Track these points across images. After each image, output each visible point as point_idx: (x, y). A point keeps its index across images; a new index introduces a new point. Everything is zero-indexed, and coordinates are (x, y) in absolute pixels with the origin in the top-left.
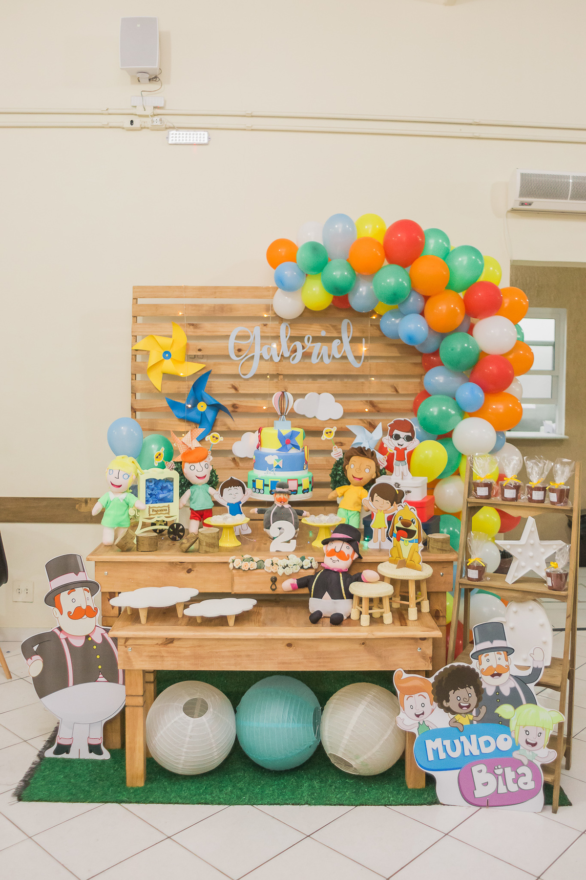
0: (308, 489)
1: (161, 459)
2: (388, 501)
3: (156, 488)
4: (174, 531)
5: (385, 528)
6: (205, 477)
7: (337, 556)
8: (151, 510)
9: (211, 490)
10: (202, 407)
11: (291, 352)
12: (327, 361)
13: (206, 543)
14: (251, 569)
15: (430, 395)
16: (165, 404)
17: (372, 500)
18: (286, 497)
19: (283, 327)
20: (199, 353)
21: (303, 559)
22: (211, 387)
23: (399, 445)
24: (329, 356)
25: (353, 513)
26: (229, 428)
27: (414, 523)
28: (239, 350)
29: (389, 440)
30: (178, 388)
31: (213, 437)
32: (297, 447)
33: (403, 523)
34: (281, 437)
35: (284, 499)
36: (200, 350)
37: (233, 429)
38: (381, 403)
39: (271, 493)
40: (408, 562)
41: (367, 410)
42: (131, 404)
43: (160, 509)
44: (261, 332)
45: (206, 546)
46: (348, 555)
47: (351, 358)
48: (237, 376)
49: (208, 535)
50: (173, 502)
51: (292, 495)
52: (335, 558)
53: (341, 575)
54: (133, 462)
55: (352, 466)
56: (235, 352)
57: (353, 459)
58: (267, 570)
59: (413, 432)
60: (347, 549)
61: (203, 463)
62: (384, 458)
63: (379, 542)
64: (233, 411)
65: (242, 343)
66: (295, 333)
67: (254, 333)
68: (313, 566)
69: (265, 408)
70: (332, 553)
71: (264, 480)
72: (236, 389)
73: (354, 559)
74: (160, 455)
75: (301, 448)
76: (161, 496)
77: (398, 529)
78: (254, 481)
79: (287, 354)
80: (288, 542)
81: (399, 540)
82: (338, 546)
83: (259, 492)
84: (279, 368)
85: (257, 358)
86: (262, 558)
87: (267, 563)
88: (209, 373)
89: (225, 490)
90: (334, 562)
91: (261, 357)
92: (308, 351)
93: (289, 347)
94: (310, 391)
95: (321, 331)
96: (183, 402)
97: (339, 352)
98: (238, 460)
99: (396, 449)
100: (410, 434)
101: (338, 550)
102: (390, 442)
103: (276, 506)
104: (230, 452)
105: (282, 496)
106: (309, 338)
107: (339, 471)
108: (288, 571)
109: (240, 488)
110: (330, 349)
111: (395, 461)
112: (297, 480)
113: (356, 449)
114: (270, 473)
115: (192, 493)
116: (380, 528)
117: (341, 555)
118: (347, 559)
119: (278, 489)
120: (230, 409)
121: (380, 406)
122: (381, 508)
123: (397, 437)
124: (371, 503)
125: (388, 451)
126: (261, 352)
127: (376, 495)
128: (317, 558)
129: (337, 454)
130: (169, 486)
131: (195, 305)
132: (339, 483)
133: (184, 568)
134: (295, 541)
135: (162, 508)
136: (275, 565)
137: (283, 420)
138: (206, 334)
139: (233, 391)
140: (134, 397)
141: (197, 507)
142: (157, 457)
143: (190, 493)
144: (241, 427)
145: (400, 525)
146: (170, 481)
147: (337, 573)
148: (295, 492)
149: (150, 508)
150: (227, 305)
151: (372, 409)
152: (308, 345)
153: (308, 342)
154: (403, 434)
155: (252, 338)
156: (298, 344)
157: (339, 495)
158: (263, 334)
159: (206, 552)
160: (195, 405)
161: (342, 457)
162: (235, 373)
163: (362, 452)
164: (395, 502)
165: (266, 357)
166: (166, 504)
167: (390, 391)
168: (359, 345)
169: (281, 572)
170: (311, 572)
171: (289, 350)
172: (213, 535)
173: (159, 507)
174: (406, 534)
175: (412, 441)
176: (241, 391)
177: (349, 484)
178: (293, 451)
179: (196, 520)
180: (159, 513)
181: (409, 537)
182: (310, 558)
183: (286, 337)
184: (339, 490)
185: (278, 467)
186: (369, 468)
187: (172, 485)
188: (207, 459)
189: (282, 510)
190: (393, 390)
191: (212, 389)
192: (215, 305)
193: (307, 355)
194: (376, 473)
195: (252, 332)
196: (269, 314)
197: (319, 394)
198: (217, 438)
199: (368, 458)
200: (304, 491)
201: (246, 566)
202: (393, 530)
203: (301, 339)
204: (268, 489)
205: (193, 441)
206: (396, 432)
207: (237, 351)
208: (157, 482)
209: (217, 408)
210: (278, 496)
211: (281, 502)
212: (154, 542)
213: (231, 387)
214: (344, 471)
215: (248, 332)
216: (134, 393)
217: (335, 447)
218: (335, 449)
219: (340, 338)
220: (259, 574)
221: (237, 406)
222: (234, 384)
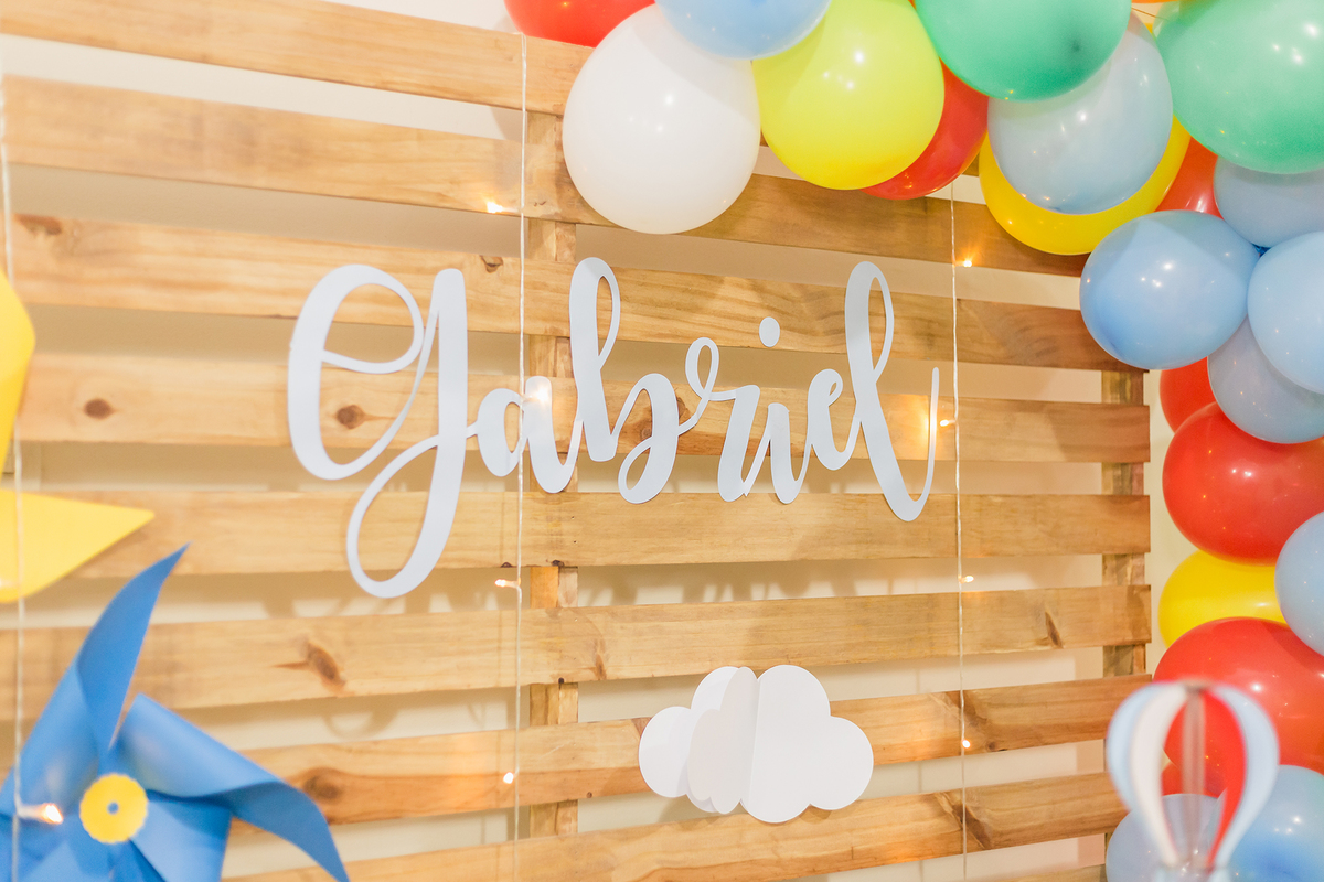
10: (114, 811)
11: (623, 432)
12: (787, 485)
19: (587, 276)
20: (95, 431)
22: (172, 668)
24: (797, 455)
28: (348, 416)
36: (97, 409)
41: (966, 745)
44: (473, 307)
47: (888, 476)
48: (337, 584)
56: (323, 429)
65: (370, 375)
66: (644, 326)
67: (433, 310)
72: (329, 671)
79: (604, 447)
84: (566, 527)
85: (449, 470)
88: (163, 569)
91: (474, 465)
92: (706, 428)
93: (613, 410)
94: (715, 661)
95: (757, 321)
97: (840, 437)
106: (705, 355)
110: (799, 424)
121: (999, 717)
126: (471, 431)
131: (75, 94)
138: (143, 298)
139: (311, 686)
150: (278, 117)
152: (706, 394)
153: (703, 382)
155: (420, 343)
156: (658, 388)
158: (484, 323)
162: (320, 568)
165: (501, 461)
168: (916, 402)
171: (612, 429)
176: (358, 684)
183: (602, 340)
191: (180, 677)
192: (200, 104)
193: (699, 452)
195: (424, 304)
196: (513, 202)
197: (758, 673)
203: (666, 357)
207: (334, 424)
213: (295, 656)
215: (401, 302)
219: (844, 369)
221: (337, 782)
222: (316, 642)
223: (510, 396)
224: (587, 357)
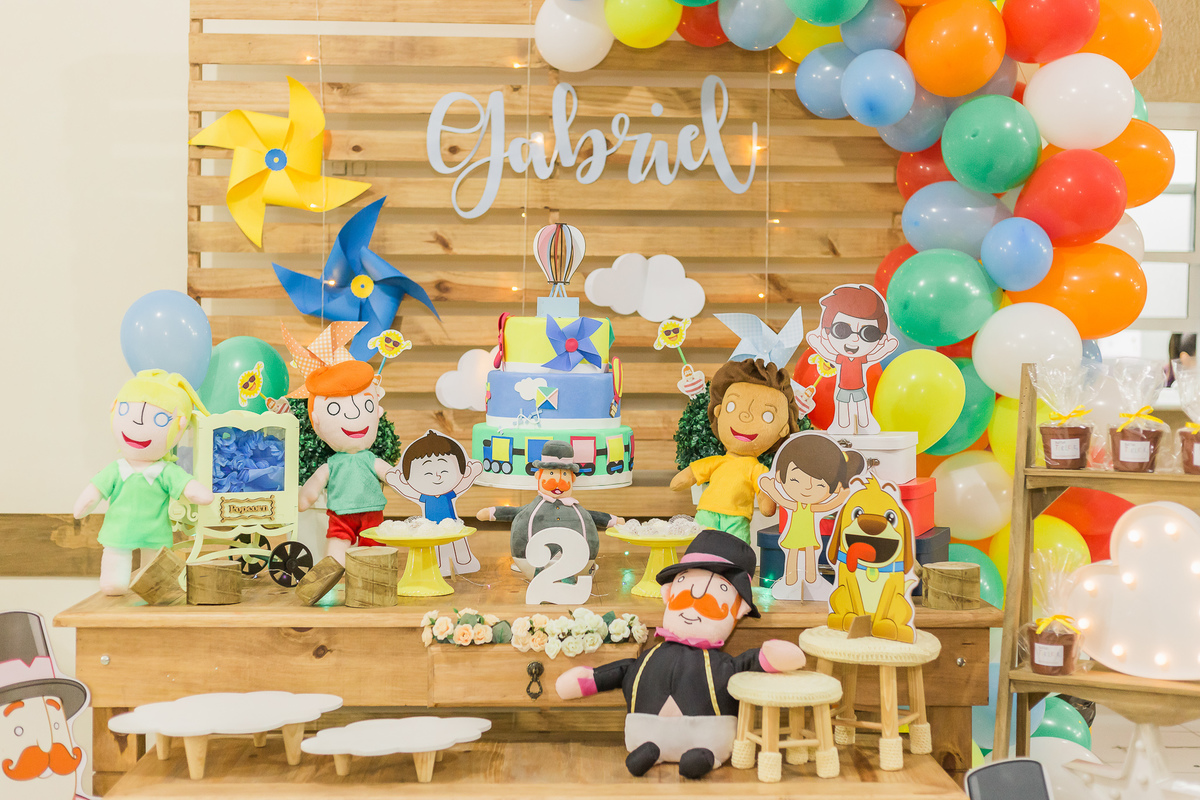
0: (621, 462)
1: (257, 390)
2: (823, 482)
3: (239, 455)
4: (285, 562)
5: (815, 548)
6: (364, 432)
7: (697, 608)
8: (227, 509)
9: (380, 465)
10: (363, 287)
11: (579, 154)
12: (665, 176)
13: (365, 580)
14: (477, 642)
15: (915, 252)
16: (272, 280)
17: (783, 480)
18: (567, 478)
19: (560, 92)
20: (355, 157)
21: (609, 619)
22: (385, 240)
23: (847, 349)
24: (671, 166)
25: (732, 520)
26: (428, 339)
27: (892, 522)
28: (454, 150)
29: (821, 336)
30: (304, 241)
31: (388, 340)
32: (593, 358)
33: (862, 525)
34: (555, 335)
35: (562, 482)
36: (357, 149)
37: (437, 342)
38: (796, 280)
39: (530, 469)
40: (877, 622)
41: (761, 296)
42: (188, 278)
43: (251, 505)
44: (508, 106)
45: (365, 588)
46: (725, 606)
47: (724, 170)
48: (447, 214)
49: (367, 560)
50: (282, 489)
51: (582, 476)
52: (691, 612)
53: (706, 654)
54: (181, 385)
55: (731, 407)
56: (442, 155)
57: (732, 389)
58: (519, 647)
59: (882, 317)
60: (722, 592)
61: (360, 398)
62: (809, 393)
63: (799, 583)
64: (438, 299)
65: (461, 134)
66: (589, 110)
67: (488, 108)
68: (636, 636)
69: (515, 289)
70: (684, 600)
71: (512, 439)
72: (445, 244)
73: (740, 615)
74: (252, 379)
75: (603, 364)
76: (253, 473)
78: (487, 444)
79: (568, 161)
80: (573, 580)
81: (852, 567)
82: (697, 583)
83: (501, 469)
84: (551, 193)
85: (495, 170)
86: (506, 615)
87: (519, 627)
88: (379, 204)
89: (416, 464)
90: (688, 622)
91: (507, 166)
92: (620, 152)
93: (573, 143)
94: (625, 251)
95: (650, 105)
96: (317, 276)
97: (696, 156)
99: (840, 358)
100: (874, 323)
101: (697, 593)
102: (825, 342)
103: (543, 501)
105: (557, 476)
106: (622, 121)
107: (697, 423)
108: (573, 647)
109: (452, 459)
110: (673, 149)
111: (837, 389)
112: (594, 438)
113: (741, 364)
114: (527, 422)
115: (334, 473)
116: (804, 549)
117: (707, 606)
118: (722, 616)
119: (547, 460)
120: (432, 293)
122: (805, 500)
123: (844, 331)
124: (779, 486)
125: (818, 374)
126: (506, 155)
127: (792, 465)
128: (645, 618)
129: (691, 380)
130: (274, 448)
131: (345, 39)
132: (698, 453)
133: (306, 646)
134: (589, 578)
135: (256, 504)
136: (538, 633)
137: (558, 296)
138: (372, 109)
139: (438, 250)
140: (195, 263)
141: (344, 508)
142: (246, 386)
143: (328, 471)
144: (458, 339)
145: (855, 530)
146: (275, 439)
147: (696, 649)
148: (589, 469)
149: (223, 500)
150: (424, 38)
151: (777, 295)
152: (620, 137)
153: (621, 132)
154: (856, 324)
155: (483, 121)
156: (597, 137)
157: (699, 479)
158: (511, 112)
159: (364, 605)
160: (345, 282)
161: (705, 391)
162: (441, 206)
163: (754, 371)
164: (840, 484)
165: (519, 166)
166: (266, 494)
167: (817, 251)
168: (744, 139)
169: (552, 648)
170: (630, 652)
171: (573, 152)
172: (383, 562)
173: (248, 500)
174: (872, 550)
175: (882, 342)
176: (457, 250)
177: (723, 452)
178: (584, 369)
179: (342, 538)
180: (247, 514)
181: (878, 560)
182: (627, 617)
183: (568, 117)
184: (698, 467)
185: (547, 405)
186: (773, 409)
187: (281, 448)
188: (370, 389)
189: (558, 511)
190: (827, 249)
191: (387, 243)
192: (393, 37)
194: (790, 423)
195: (484, 106)
196: (526, 63)
197: (647, 258)
198: (396, 344)
199: (771, 386)
200: (612, 468)
201: (464, 634)
202: (839, 544)
203: (604, 122)
204: (521, 462)
205: (337, 351)
207: (447, 153)
208: (242, 438)
209: (399, 288)
210: (546, 475)
211: (553, 492)
212: (232, 582)
213: (432, 238)
214: (710, 419)
215: (474, 105)
216: (195, 253)
217: (687, 368)
218: (688, 372)
219: (698, 122)
220: (498, 656)
221: (449, 285)
222: (440, 234)
223: (522, 141)
224: (561, 125)
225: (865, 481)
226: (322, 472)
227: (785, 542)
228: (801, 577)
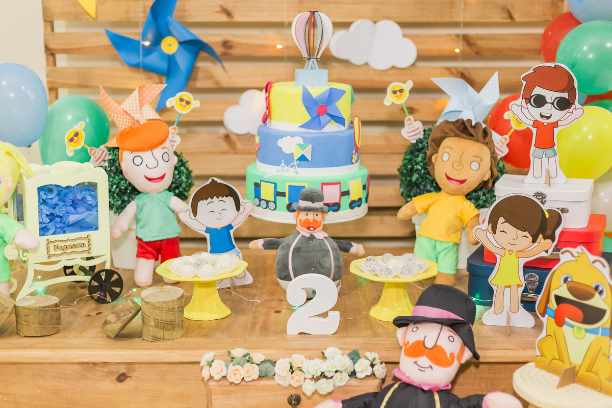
0: (360, 199)
1: (81, 143)
2: (527, 233)
3: (61, 204)
4: (101, 285)
5: (519, 286)
6: (162, 178)
7: (429, 357)
8: (52, 246)
9: (176, 202)
10: (170, 46)
13: (156, 320)
14: (247, 379)
15: (579, 23)
16: (105, 41)
17: (494, 230)
18: (319, 218)
21: (355, 356)
23: (542, 116)
25: (445, 245)
26: (217, 83)
27: (601, 293)
29: (522, 106)
30: (127, 12)
31: (181, 100)
32: (340, 120)
33: (571, 290)
34: (308, 100)
35: (315, 221)
37: (224, 85)
38: (483, 37)
39: (289, 208)
40: (582, 372)
41: (457, 51)
42: (45, 40)
43: (72, 243)
45: (156, 326)
46: (452, 355)
49: (158, 305)
50: (97, 229)
51: (331, 212)
52: (424, 361)
53: (437, 397)
54: (8, 153)
55: (446, 157)
57: (446, 142)
58: (281, 383)
60: (450, 342)
61: (158, 152)
62: (504, 141)
63: (505, 312)
64: (225, 54)
68: (377, 374)
69: (279, 47)
70: (417, 349)
71: (276, 184)
72: (229, 14)
73: (463, 361)
74: (77, 134)
75: (347, 122)
76: (72, 218)
77: (559, 299)
78: (257, 185)
80: (325, 315)
81: (560, 323)
82: (430, 335)
83: (267, 206)
86: (271, 353)
87: (281, 368)
89: (202, 204)
90: (422, 368)
94: (359, 18)
96: (138, 38)
98: (234, 138)
99: (536, 124)
100: (565, 95)
101: (429, 344)
102: (525, 111)
103: (300, 236)
104: (220, 123)
105: (311, 216)
107: (417, 164)
108: (325, 386)
109: (230, 200)
111: (533, 148)
112: (339, 183)
113: (454, 123)
114: (287, 170)
115: (140, 209)
116: (509, 287)
117: (437, 355)
118: (449, 364)
119: (303, 204)
120: (219, 50)
121: (481, 43)
122: (511, 248)
123: (540, 101)
124: (490, 236)
125: (512, 128)
127: (502, 220)
128: (384, 354)
129: (412, 131)
130: (89, 198)
132: (418, 187)
133: (110, 373)
134: (337, 314)
135: (76, 242)
136: (297, 372)
137: (312, 68)
139: (223, 18)
140: (49, 28)
142: (71, 140)
143: (135, 208)
144: (238, 83)
145: (564, 293)
146: (91, 187)
147: (430, 392)
148: (336, 207)
149: (49, 242)
151: (468, 50)
154: (551, 96)
157: (419, 211)
159: (156, 339)
160: (157, 42)
161: (421, 137)
163: (464, 129)
164: (541, 236)
166: (84, 234)
167: (499, 17)
169: (309, 388)
170: (372, 386)
172: (171, 305)
173: (68, 240)
174: (580, 314)
175: (571, 110)
176: (238, 18)
177: (438, 189)
178: (332, 128)
179: (148, 258)
180: (69, 251)
181: (585, 321)
182: (371, 355)
184: (419, 202)
185: (303, 158)
186: (479, 160)
187: (95, 197)
188: (167, 144)
189: (312, 243)
190: (505, 15)
191: (187, 13)
194: (491, 169)
197: (375, 22)
198: (188, 103)
199: (478, 141)
200: (353, 205)
201: (237, 373)
202: (548, 301)
204: (283, 202)
205: (144, 108)
206: (538, 91)
208: (63, 192)
209: (196, 47)
210: (303, 216)
211: (308, 229)
212: (52, 318)
213: (219, 9)
214: (428, 163)
216: (49, 22)
217: (409, 119)
218: (409, 122)
220: (264, 389)
221: (232, 44)
222: (225, 6)
225: (575, 254)
226: (131, 208)
227: (495, 280)
228: (507, 308)
